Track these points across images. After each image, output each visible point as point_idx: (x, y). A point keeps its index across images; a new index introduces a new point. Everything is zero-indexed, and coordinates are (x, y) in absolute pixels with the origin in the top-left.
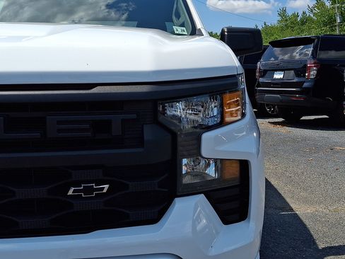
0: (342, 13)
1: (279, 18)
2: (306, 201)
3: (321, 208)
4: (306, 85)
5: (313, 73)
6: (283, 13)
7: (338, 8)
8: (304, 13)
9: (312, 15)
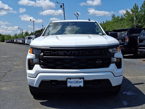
0: (136, 16)
1: (112, 18)
2: (128, 76)
3: (132, 77)
4: (125, 44)
5: (127, 40)
6: (113, 16)
7: (135, 14)
8: (122, 16)
9: (125, 17)
